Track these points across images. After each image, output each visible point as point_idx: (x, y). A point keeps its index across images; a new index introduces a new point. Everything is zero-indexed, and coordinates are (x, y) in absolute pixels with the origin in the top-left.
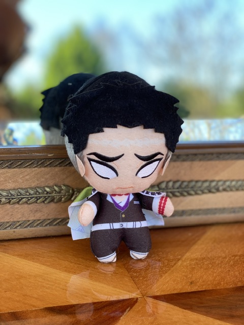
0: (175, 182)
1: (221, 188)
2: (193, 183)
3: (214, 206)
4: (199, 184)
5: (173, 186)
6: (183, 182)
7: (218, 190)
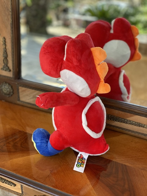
0: (111, 115)
1: (128, 123)
2: (118, 118)
3: (126, 128)
4: (120, 119)
5: (110, 116)
6: (114, 116)
7: (127, 123)
